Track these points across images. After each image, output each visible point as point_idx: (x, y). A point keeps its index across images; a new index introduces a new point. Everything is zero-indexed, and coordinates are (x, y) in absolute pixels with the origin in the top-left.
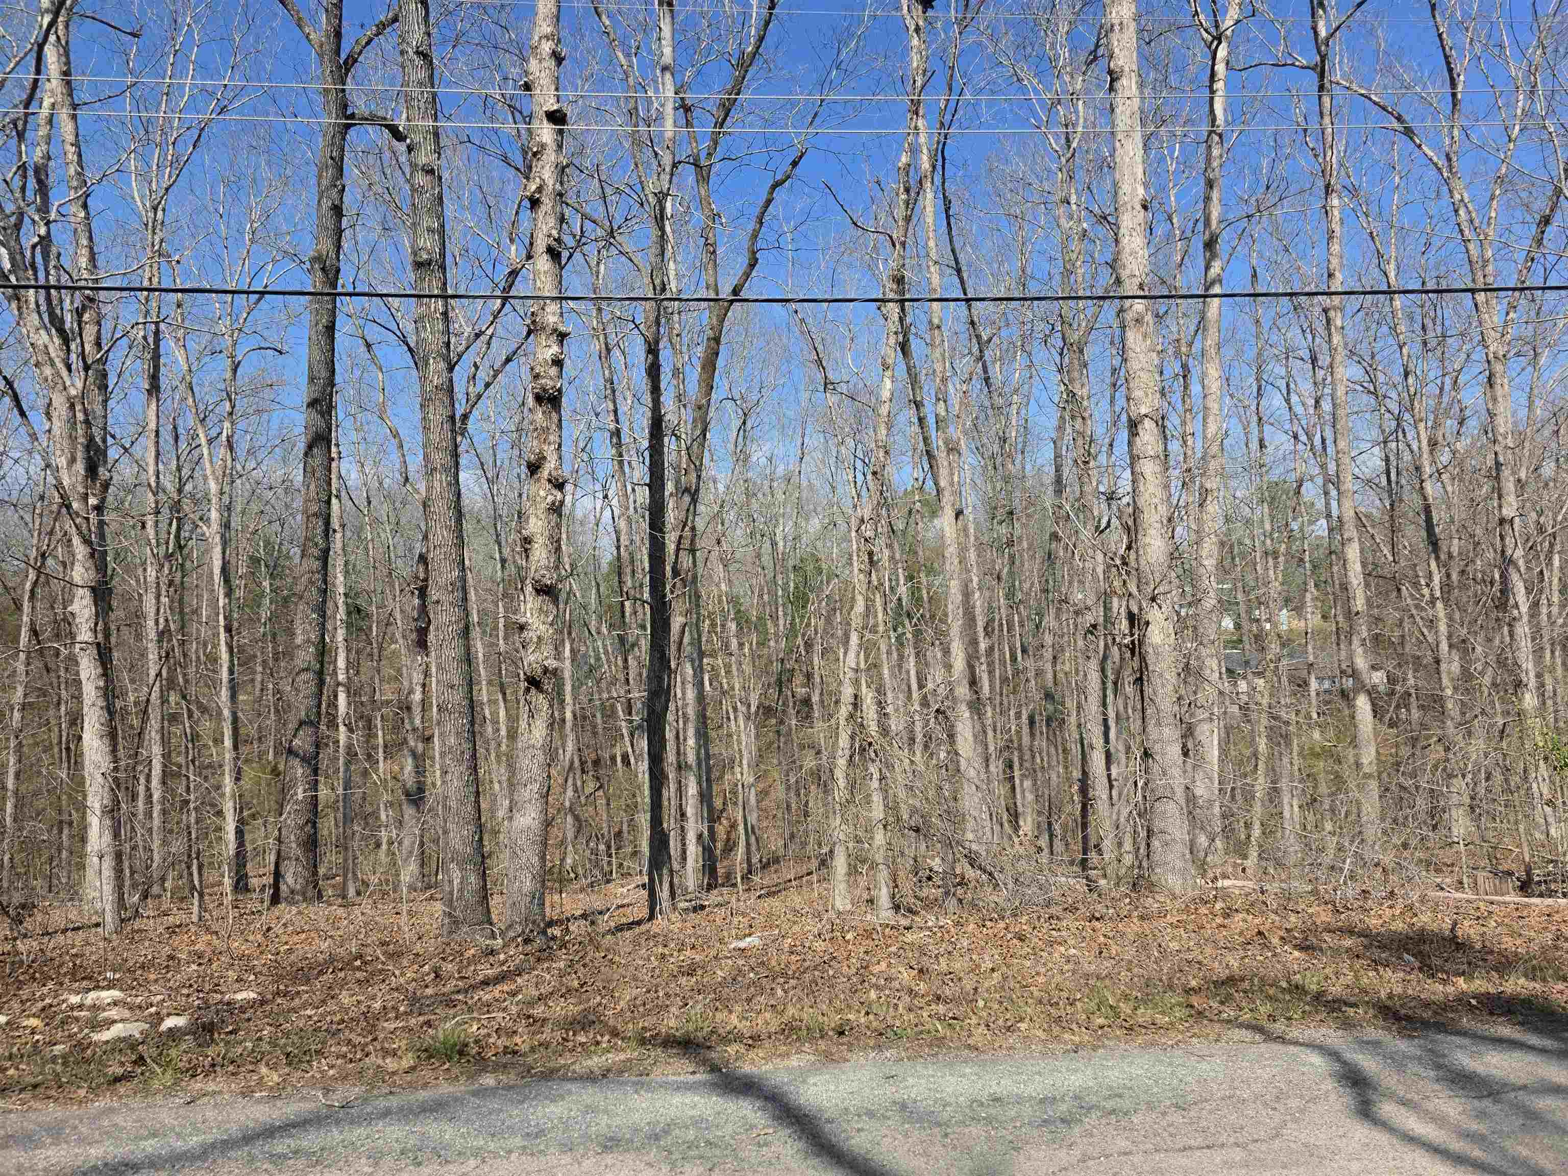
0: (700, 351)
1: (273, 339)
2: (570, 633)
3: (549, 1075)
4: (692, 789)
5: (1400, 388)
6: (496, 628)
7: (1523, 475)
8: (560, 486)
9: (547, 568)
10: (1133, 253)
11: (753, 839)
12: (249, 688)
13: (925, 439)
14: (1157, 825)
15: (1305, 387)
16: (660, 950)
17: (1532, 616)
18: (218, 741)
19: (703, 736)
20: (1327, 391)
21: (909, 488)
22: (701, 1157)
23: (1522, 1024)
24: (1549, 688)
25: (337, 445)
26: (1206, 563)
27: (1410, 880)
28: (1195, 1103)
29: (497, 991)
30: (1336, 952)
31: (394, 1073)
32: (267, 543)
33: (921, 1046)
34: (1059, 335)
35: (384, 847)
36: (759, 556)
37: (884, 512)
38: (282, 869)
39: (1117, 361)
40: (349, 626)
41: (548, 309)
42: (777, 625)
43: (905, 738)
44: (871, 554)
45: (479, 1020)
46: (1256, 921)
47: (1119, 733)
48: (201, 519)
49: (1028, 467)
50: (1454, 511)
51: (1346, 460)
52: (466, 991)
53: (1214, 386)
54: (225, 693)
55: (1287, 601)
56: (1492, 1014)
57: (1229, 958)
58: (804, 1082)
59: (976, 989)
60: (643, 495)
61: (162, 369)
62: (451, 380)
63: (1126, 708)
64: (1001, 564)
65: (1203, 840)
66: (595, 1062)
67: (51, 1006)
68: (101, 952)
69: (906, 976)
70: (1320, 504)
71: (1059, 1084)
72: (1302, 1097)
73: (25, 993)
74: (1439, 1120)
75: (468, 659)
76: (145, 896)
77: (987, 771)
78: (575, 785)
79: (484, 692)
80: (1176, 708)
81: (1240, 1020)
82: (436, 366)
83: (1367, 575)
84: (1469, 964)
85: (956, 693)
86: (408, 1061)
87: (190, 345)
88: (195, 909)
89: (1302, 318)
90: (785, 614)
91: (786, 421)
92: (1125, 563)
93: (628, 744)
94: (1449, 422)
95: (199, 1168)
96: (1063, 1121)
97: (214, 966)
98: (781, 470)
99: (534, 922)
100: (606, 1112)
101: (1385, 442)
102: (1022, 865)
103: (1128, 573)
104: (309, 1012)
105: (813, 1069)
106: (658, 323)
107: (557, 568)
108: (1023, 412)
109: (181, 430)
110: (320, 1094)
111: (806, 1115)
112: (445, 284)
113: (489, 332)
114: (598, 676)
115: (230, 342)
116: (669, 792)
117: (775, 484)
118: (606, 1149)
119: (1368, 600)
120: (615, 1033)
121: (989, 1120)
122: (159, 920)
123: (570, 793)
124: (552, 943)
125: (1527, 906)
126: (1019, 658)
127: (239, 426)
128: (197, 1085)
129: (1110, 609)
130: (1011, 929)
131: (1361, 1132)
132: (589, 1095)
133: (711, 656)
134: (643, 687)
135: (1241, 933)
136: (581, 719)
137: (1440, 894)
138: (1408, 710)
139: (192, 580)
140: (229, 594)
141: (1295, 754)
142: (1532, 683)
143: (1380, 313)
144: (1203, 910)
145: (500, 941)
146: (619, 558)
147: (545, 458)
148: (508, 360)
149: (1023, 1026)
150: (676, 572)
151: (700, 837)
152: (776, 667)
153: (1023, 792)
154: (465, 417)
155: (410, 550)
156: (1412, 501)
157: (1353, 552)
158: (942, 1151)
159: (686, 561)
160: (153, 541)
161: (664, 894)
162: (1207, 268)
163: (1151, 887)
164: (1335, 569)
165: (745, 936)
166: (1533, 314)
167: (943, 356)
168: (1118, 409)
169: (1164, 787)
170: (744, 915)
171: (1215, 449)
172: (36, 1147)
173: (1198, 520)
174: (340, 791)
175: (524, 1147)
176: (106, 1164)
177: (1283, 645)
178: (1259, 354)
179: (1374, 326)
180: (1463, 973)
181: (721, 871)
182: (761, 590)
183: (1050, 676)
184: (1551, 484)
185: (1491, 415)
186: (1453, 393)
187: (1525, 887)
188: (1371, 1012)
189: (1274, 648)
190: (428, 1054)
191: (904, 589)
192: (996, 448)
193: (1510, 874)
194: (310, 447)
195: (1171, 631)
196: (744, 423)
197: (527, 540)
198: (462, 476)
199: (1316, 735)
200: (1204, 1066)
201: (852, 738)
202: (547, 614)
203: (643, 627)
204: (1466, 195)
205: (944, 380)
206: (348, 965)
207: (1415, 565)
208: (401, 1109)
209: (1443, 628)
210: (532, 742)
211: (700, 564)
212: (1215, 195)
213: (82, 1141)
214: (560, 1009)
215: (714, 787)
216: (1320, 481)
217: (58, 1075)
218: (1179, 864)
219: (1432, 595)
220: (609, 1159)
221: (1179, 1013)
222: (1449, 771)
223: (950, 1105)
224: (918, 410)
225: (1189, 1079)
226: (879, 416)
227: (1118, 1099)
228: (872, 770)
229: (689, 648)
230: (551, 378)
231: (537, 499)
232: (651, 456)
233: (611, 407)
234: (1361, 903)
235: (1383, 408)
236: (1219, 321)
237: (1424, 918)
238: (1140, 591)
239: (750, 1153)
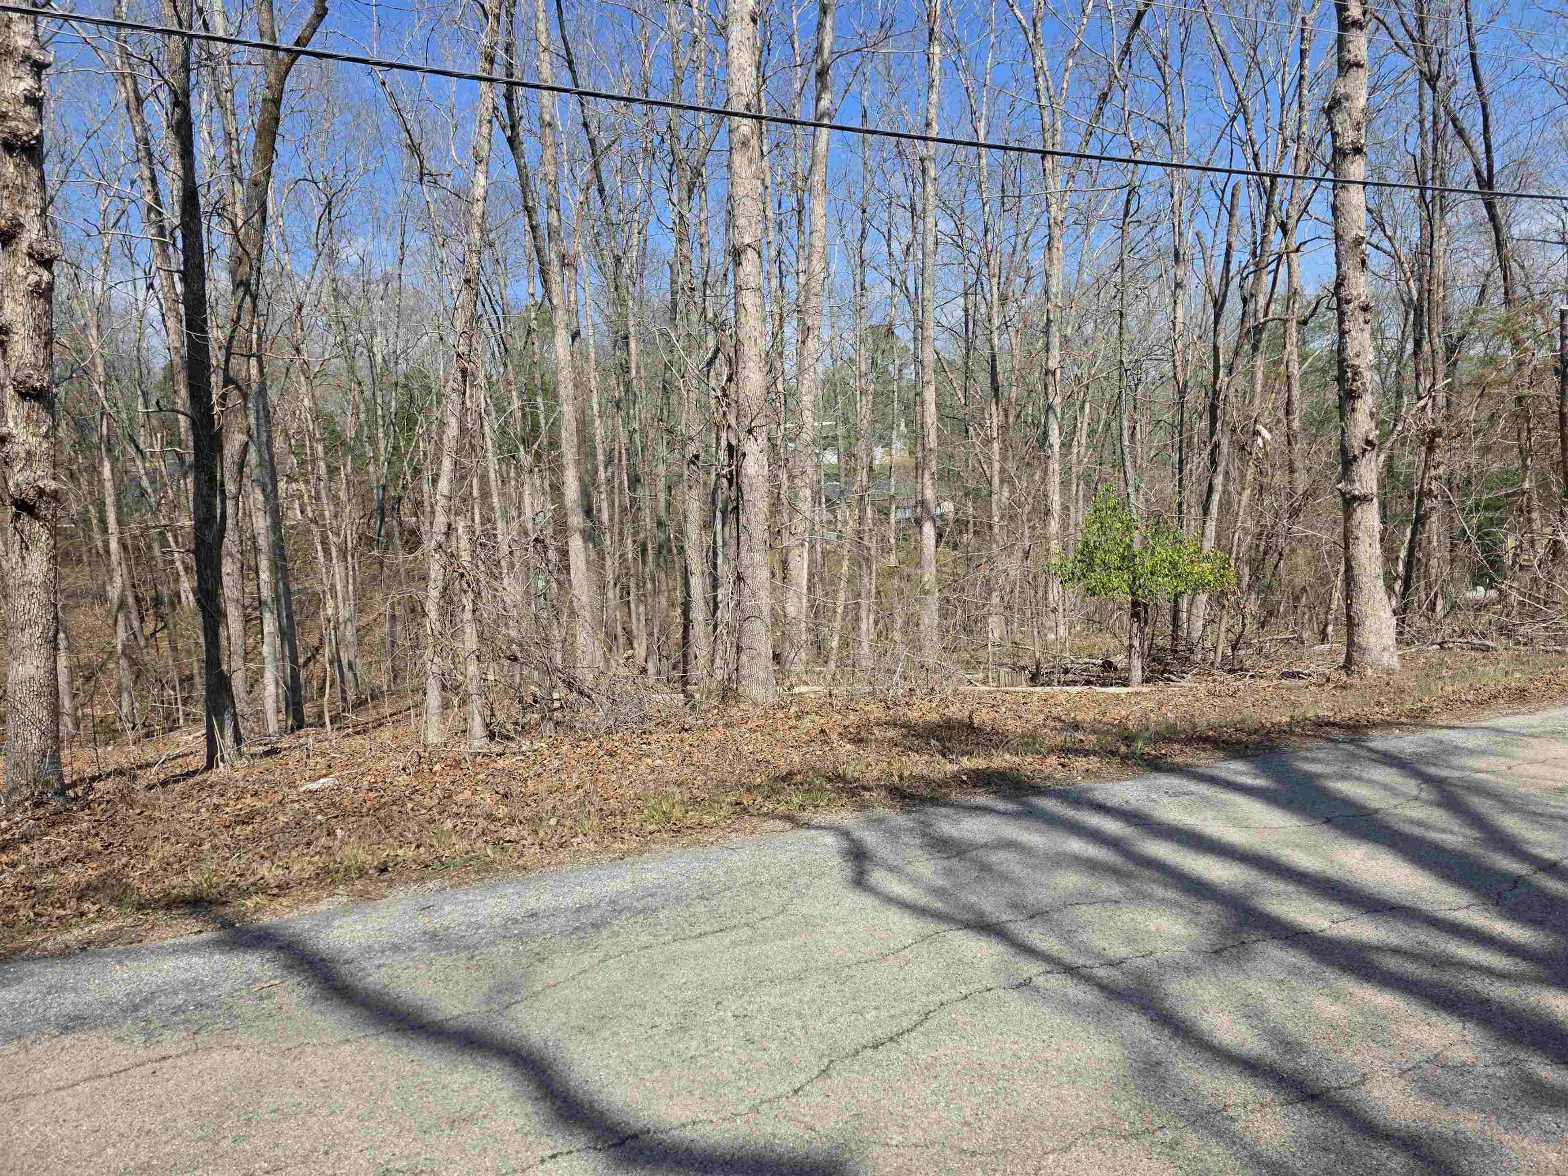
3: (9, 956)
5: (981, 244)
7: (1067, 332)
8: (46, 263)
9: (34, 366)
10: (741, 68)
13: (538, 251)
14: (745, 641)
16: (214, 800)
17: (1063, 455)
19: (281, 569)
22: (185, 1022)
23: (995, 793)
26: (804, 400)
27: (950, 678)
28: (719, 892)
30: (881, 742)
33: (467, 873)
34: (668, 149)
41: (15, 28)
42: (376, 449)
44: (464, 371)
46: (822, 721)
53: (820, 222)
55: (880, 438)
56: (975, 786)
57: (794, 755)
58: (328, 926)
66: (74, 936)
69: (488, 799)
71: (598, 891)
72: (810, 875)
74: (915, 880)
77: (603, 597)
80: (767, 535)
81: (776, 812)
83: (940, 418)
89: (904, 165)
90: (386, 437)
92: (725, 395)
94: (1018, 280)
96: (593, 925)
98: (377, 274)
99: (47, 783)
100: (74, 990)
101: (966, 294)
102: (620, 686)
103: (728, 405)
105: (346, 911)
107: (49, 366)
111: (322, 960)
116: (228, 632)
118: (66, 1029)
120: (110, 900)
121: (520, 937)
124: (71, 805)
125: (1032, 693)
130: (605, 746)
131: (854, 899)
132: (54, 973)
135: (807, 733)
137: (971, 687)
144: (780, 715)
147: (21, 226)
149: (576, 841)
150: (228, 380)
152: (377, 494)
153: (638, 615)
157: (930, 395)
158: (465, 973)
161: (226, 741)
162: (818, 99)
163: (738, 698)
165: (320, 777)
167: (555, 158)
169: (753, 607)
170: (323, 754)
180: (968, 753)
181: (307, 711)
185: (1048, 276)
186: (1023, 253)
187: (1034, 679)
188: (883, 793)
193: (1024, 668)
195: (766, 463)
196: (328, 210)
200: (736, 858)
202: (37, 424)
204: (1045, 63)
205: (556, 186)
209: (997, 466)
210: (28, 578)
212: (828, 23)
214: (76, 875)
218: (762, 675)
220: (68, 1040)
221: (726, 812)
223: (484, 926)
224: (530, 218)
225: (719, 871)
226: (472, 215)
227: (650, 899)
228: (465, 601)
229: (257, 471)
230: (25, 121)
231: (15, 277)
232: (184, 236)
233: (147, 173)
234: (907, 699)
235: (967, 262)
236: (826, 157)
237: (952, 709)
238: (738, 423)
239: (247, 1008)
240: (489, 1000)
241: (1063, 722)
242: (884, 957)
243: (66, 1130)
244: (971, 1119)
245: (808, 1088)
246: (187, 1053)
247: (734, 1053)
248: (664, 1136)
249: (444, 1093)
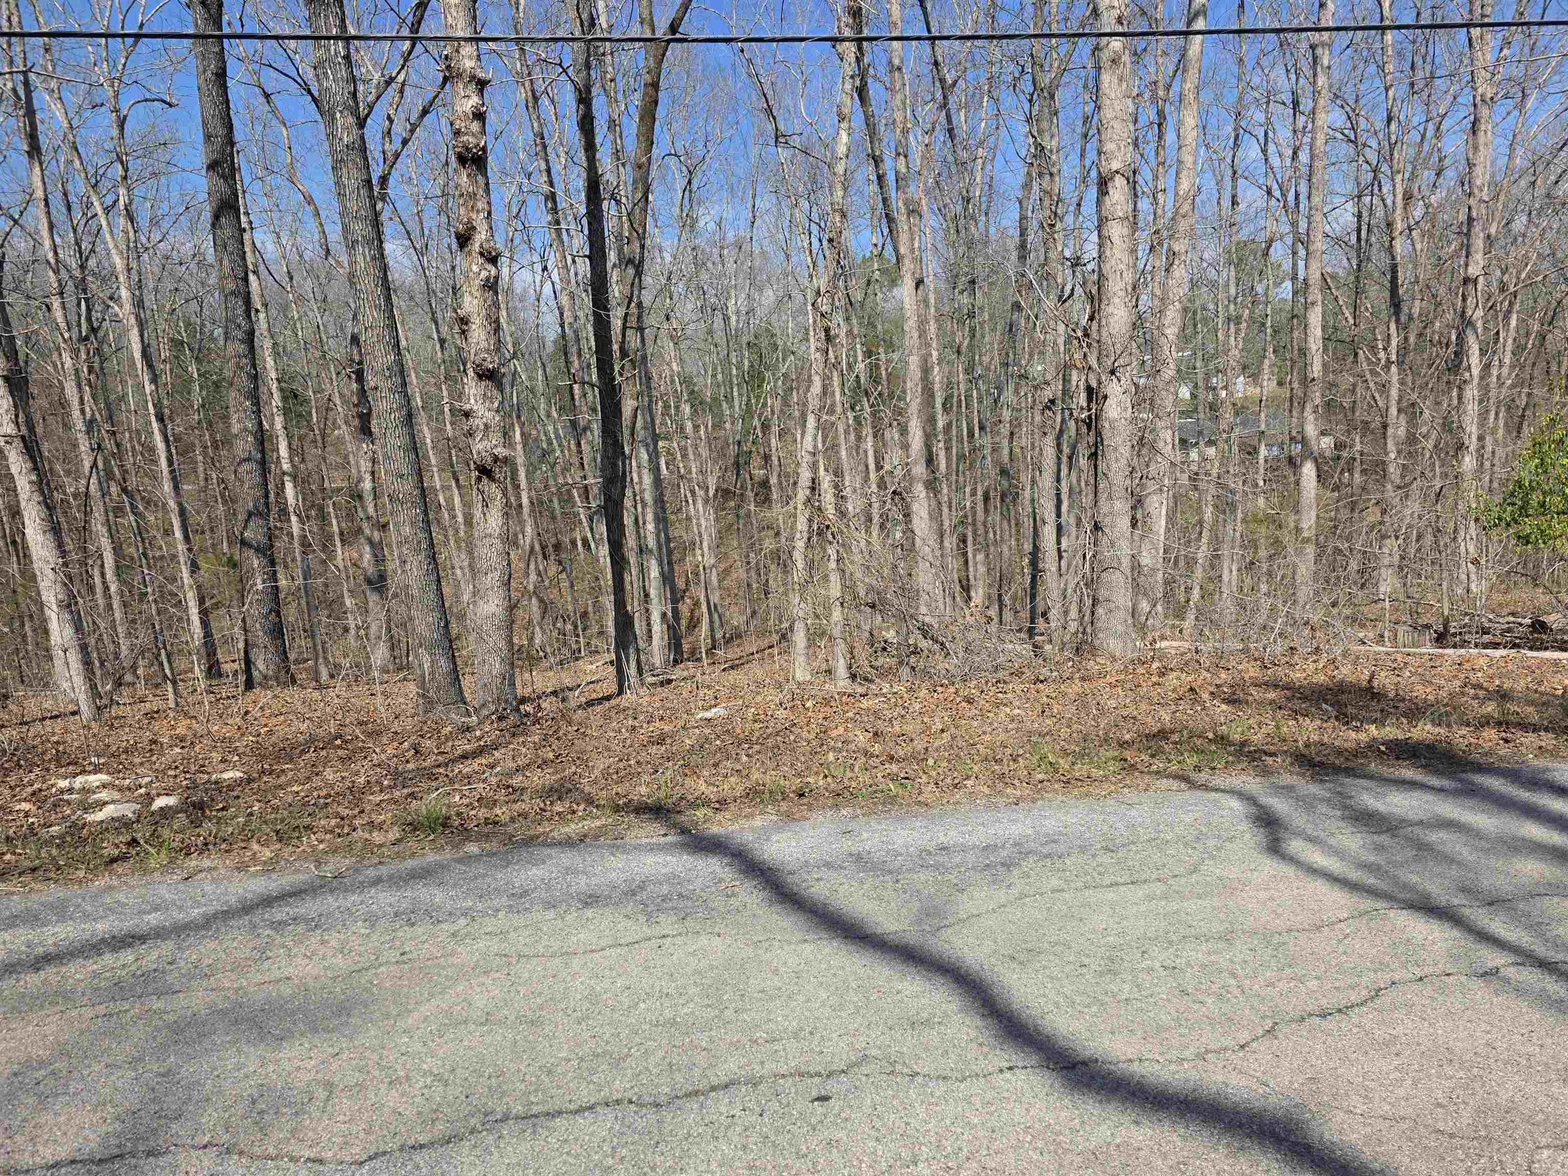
0: (637, 99)
1: (158, 88)
2: (519, 417)
3: (530, 841)
4: (654, 572)
5: (1381, 136)
6: (442, 412)
7: (1493, 231)
8: (493, 259)
9: (488, 351)
11: (716, 616)
12: (192, 477)
13: (885, 200)
14: (1103, 593)
15: (1284, 134)
16: (630, 722)
17: (1482, 378)
18: (168, 532)
19: (662, 520)
20: (1307, 140)
21: (868, 255)
22: (673, 909)
23: (1424, 767)
24: (1489, 448)
25: (247, 214)
26: (1168, 331)
27: (1336, 635)
28: (1123, 846)
29: (474, 765)
30: (1260, 703)
31: (381, 846)
32: (188, 324)
33: (875, 804)
34: (1028, 77)
35: (353, 632)
36: (710, 332)
37: (841, 283)
38: (252, 656)
39: (1089, 109)
40: (286, 412)
41: (463, 52)
42: (732, 407)
43: (863, 519)
44: (827, 330)
45: (461, 791)
46: (1189, 679)
47: (1070, 506)
48: (111, 298)
49: (992, 230)
50: (1420, 271)
51: (1318, 217)
52: (447, 765)
53: (1191, 135)
54: (167, 487)
55: (1245, 367)
56: (1398, 758)
57: (1162, 713)
58: (768, 839)
59: (926, 749)
60: (584, 267)
61: (40, 127)
62: (362, 138)
63: (1079, 481)
64: (962, 338)
65: (1144, 606)
66: (572, 829)
67: (40, 790)
68: (83, 738)
69: (862, 738)
70: (1287, 266)
71: (1001, 832)
72: (1219, 837)
73: (12, 779)
74: (1340, 853)
75: (414, 447)
76: (119, 683)
77: (942, 547)
78: (537, 568)
79: (436, 478)
80: (1128, 482)
81: (1168, 771)
82: (344, 120)
83: (1326, 339)
84: (1382, 711)
85: (914, 471)
86: (394, 834)
87: (65, 94)
88: (171, 696)
89: (1288, 55)
90: (740, 395)
91: (734, 180)
92: (1086, 335)
93: (587, 529)
94: (1426, 173)
95: (203, 937)
96: (1003, 865)
97: (197, 749)
98: (731, 236)
99: (506, 701)
100: (585, 873)
101: (1359, 197)
102: (973, 635)
103: (1089, 346)
104: (295, 788)
105: (779, 828)
106: (588, 66)
107: (498, 350)
108: (989, 167)
109: (72, 199)
110: (312, 866)
111: (769, 869)
112: (343, 21)
113: (401, 78)
114: (552, 460)
115: (111, 93)
116: (631, 577)
117: (726, 252)
118: (587, 904)
119: (1325, 365)
120: (590, 801)
121: (937, 867)
122: (135, 708)
123: (533, 577)
124: (525, 720)
125: (1442, 656)
126: (977, 435)
127: (136, 192)
128: (193, 862)
129: (1070, 381)
130: (961, 693)
131: (1270, 866)
132: (567, 858)
133: (666, 439)
134: (599, 473)
135: (1174, 690)
136: (537, 505)
137: (1362, 648)
138: (1352, 475)
139: (112, 365)
140: (154, 380)
141: (1239, 520)
142: (1473, 444)
143: (1369, 49)
144: (1141, 670)
145: (475, 718)
146: (564, 336)
147: (474, 228)
148: (425, 112)
149: (969, 783)
150: (624, 353)
151: (664, 615)
152: (733, 450)
153: (976, 564)
154: (384, 180)
155: (342, 329)
156: (1378, 260)
157: (1315, 318)
158: (894, 894)
159: (633, 340)
160: (63, 325)
161: (631, 670)
163: (1094, 651)
164: (1296, 334)
165: (711, 707)
166: (1527, 49)
167: (904, 103)
168: (1088, 163)
169: (1112, 558)
170: (709, 687)
171: (1186, 207)
172: (44, 925)
173: (1163, 285)
174: (300, 581)
175: (510, 906)
176: (114, 937)
177: (1237, 414)
178: (1240, 99)
179: (1361, 65)
180: (1375, 721)
181: (686, 647)
182: (714, 369)
183: (1006, 452)
184: (1520, 239)
185: (1471, 165)
186: (1434, 141)
187: (1441, 639)
188: (1289, 760)
189: (1228, 416)
190: (414, 827)
191: (862, 366)
192: (959, 208)
193: (1428, 627)
194: (216, 217)
195: (1129, 405)
196: (690, 182)
197: (464, 321)
198: (388, 247)
199: (1261, 502)
200: (1133, 813)
201: (810, 520)
202: (491, 400)
203: (594, 410)
205: (905, 132)
206: (328, 743)
207: (1375, 328)
208: (391, 877)
209: (1394, 393)
210: (489, 531)
211: (649, 342)
213: (86, 916)
214: (539, 778)
215: (676, 567)
216: (1289, 240)
217: (54, 858)
218: (1120, 628)
219: (1388, 359)
220: (589, 913)
221: (1112, 767)
222: (1383, 532)
223: (901, 855)
224: (877, 166)
225: (1119, 825)
226: (835, 174)
227: (1053, 845)
228: (830, 551)
229: (642, 432)
230: (473, 135)
231: (471, 274)
232: (589, 224)
233: (543, 166)
234: (1287, 659)
235: (1361, 158)
236: (1200, 60)
237: (1344, 671)
238: (1099, 364)
239: (718, 902)
240: (919, 922)
241: (1486, 690)
242: (1319, 928)
243: (606, 984)
244: (1444, 1102)
245: (1255, 1045)
246: (680, 934)
247: (1169, 1000)
248: (1112, 1067)
249: (899, 997)
